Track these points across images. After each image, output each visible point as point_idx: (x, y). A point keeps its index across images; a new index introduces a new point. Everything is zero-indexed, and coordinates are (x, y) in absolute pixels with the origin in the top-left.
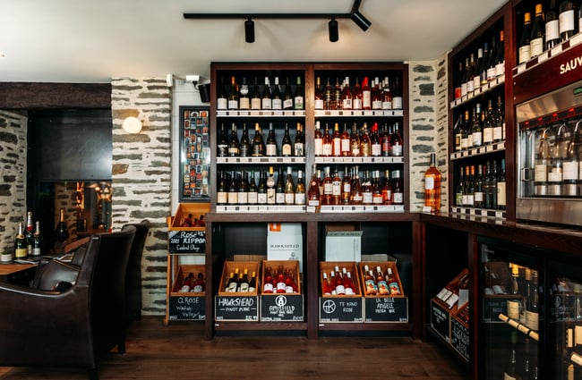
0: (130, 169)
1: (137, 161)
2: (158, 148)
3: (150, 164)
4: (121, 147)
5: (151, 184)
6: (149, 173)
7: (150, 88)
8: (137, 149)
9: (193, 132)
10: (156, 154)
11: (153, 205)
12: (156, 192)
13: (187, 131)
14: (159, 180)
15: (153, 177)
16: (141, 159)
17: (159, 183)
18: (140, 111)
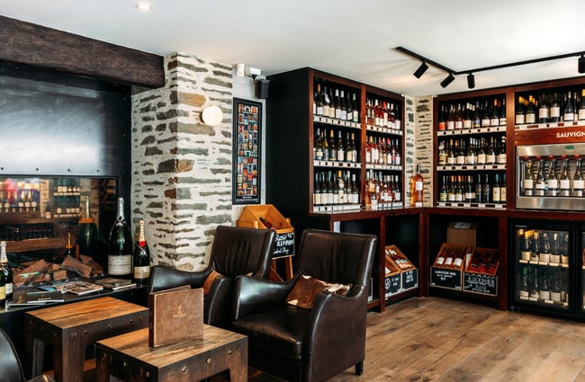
0: (195, 166)
1: (203, 157)
2: (223, 143)
3: (216, 161)
4: (188, 139)
5: (216, 184)
6: (215, 171)
7: (215, 73)
8: (203, 142)
9: (246, 127)
10: (222, 150)
11: (219, 208)
12: (220, 194)
13: (241, 126)
14: (224, 180)
15: (219, 176)
16: (206, 154)
17: (223, 183)
18: (207, 99)
